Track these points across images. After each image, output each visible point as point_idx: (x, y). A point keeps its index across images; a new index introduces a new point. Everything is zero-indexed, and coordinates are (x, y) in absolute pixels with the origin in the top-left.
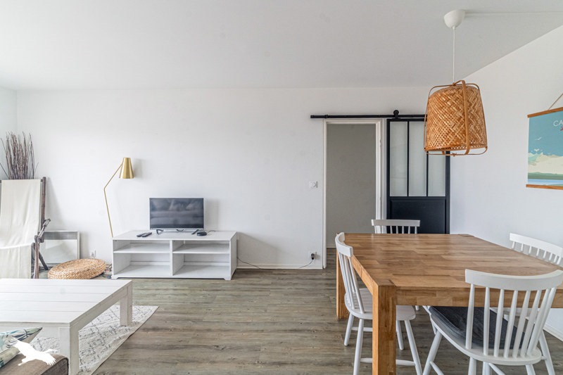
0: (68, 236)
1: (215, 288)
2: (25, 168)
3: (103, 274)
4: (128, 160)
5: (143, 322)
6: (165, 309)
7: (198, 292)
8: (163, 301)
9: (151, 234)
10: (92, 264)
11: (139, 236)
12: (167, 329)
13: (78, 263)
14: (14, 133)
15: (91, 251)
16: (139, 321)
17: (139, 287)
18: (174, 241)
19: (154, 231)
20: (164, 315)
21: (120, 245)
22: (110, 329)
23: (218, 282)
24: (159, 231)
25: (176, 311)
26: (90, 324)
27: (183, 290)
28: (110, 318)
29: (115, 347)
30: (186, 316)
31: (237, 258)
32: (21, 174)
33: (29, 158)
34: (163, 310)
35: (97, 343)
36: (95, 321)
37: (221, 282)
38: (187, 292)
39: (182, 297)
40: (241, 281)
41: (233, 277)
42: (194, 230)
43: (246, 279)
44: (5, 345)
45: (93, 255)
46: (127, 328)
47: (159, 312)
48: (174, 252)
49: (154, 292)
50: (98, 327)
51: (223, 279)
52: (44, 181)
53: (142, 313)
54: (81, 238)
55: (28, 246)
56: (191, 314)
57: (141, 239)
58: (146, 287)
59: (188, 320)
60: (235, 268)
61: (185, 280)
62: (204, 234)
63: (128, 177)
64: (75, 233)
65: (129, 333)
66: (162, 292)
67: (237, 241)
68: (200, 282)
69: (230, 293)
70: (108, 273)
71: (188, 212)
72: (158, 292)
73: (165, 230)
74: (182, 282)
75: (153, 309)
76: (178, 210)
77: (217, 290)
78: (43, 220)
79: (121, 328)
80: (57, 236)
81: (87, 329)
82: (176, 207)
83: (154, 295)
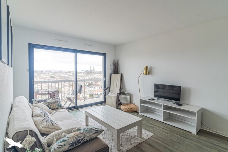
0: (127, 94)
1: (185, 136)
2: (117, 71)
3: (136, 111)
4: (147, 67)
5: (146, 139)
6: (157, 137)
7: (175, 135)
8: (156, 132)
9: (154, 99)
10: (133, 106)
11: (149, 99)
12: (156, 148)
13: (129, 105)
14: (115, 59)
15: (134, 102)
16: (145, 138)
17: (148, 122)
18: (164, 105)
19: (156, 98)
20: (156, 140)
21: (142, 101)
22: (133, 136)
23: (187, 133)
24: (158, 99)
25: (162, 140)
26: (128, 131)
27: (167, 130)
28: (135, 131)
29: (133, 145)
30: (167, 146)
31: (202, 123)
32: (116, 72)
33: (118, 67)
34: (156, 137)
35: (128, 140)
36: (130, 130)
37: (190, 134)
38: (169, 132)
39: (166, 134)
40: (204, 138)
41: (198, 134)
42: (175, 101)
43: (207, 138)
44: (92, 133)
45: (134, 103)
46: (140, 139)
47: (153, 137)
48: (164, 110)
49: (153, 126)
50: (130, 133)
51: (191, 132)
52: (122, 75)
53: (147, 134)
54: (131, 96)
55: (116, 96)
56: (169, 145)
57: (150, 101)
58: (150, 122)
59: (167, 148)
60: (200, 128)
61: (169, 125)
62: (180, 105)
63: (146, 74)
64: (129, 94)
65: (139, 142)
66: (157, 127)
67: (202, 113)
68: (176, 129)
69: (195, 143)
70: (138, 111)
71: (175, 91)
72: (155, 127)
73: (161, 99)
74: (167, 126)
75: (152, 134)
76: (170, 90)
77: (186, 138)
78: (121, 88)
79: (137, 138)
80: (124, 94)
81: (126, 132)
82: (168, 88)
83: (153, 128)
